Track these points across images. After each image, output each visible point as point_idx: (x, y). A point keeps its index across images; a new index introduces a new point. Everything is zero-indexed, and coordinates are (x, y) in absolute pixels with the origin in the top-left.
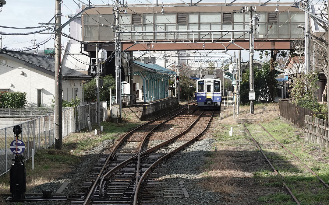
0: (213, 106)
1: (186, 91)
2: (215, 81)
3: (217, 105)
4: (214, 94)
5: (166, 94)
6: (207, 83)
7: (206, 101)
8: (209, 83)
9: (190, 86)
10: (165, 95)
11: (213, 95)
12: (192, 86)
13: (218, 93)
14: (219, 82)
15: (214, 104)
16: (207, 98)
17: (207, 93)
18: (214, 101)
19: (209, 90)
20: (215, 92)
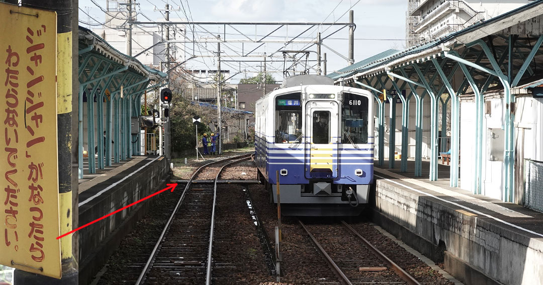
0: (338, 200)
1: (183, 132)
2: (347, 97)
3: (354, 196)
4: (343, 152)
5: (133, 143)
6: (312, 105)
7: (308, 182)
8: (323, 106)
9: (194, 120)
10: (131, 148)
11: (339, 155)
12: (199, 120)
13: (360, 146)
14: (365, 100)
15: (344, 193)
16: (315, 170)
17: (314, 145)
18: (341, 182)
19: (321, 135)
20: (345, 141)
